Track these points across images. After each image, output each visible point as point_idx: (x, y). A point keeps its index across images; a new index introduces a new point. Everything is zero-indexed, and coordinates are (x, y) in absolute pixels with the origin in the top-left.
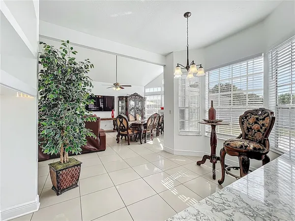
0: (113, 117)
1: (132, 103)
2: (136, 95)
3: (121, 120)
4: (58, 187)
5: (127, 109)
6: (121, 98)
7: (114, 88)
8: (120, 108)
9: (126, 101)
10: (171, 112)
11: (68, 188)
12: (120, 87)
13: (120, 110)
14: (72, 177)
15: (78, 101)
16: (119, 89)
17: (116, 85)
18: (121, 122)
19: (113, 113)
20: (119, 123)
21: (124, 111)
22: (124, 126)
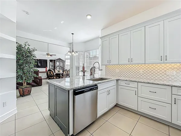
0: (46, 71)
1: (57, 64)
2: (60, 59)
3: (50, 72)
4: (23, 94)
5: (54, 67)
6: (51, 61)
7: (47, 56)
8: (51, 66)
9: (54, 62)
10: (72, 68)
11: (27, 95)
12: (50, 55)
13: (51, 67)
14: (29, 91)
15: (31, 63)
16: (49, 56)
17: (48, 54)
18: (50, 73)
19: (46, 69)
20: (49, 73)
21: (53, 68)
22: (51, 75)
